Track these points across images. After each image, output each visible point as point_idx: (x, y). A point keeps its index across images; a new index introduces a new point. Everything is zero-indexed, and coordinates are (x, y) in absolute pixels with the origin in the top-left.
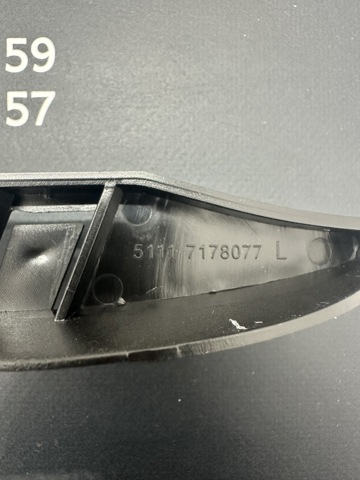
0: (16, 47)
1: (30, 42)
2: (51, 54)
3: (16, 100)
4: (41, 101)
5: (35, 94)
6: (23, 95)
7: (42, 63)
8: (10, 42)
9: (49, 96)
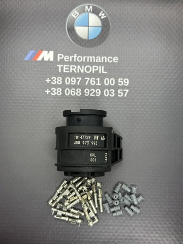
0: (121, 80)
1: (124, 79)
2: (128, 82)
3: (120, 91)
4: (126, 92)
5: (125, 90)
6: (122, 90)
7: (126, 84)
8: (119, 79)
9: (127, 91)
